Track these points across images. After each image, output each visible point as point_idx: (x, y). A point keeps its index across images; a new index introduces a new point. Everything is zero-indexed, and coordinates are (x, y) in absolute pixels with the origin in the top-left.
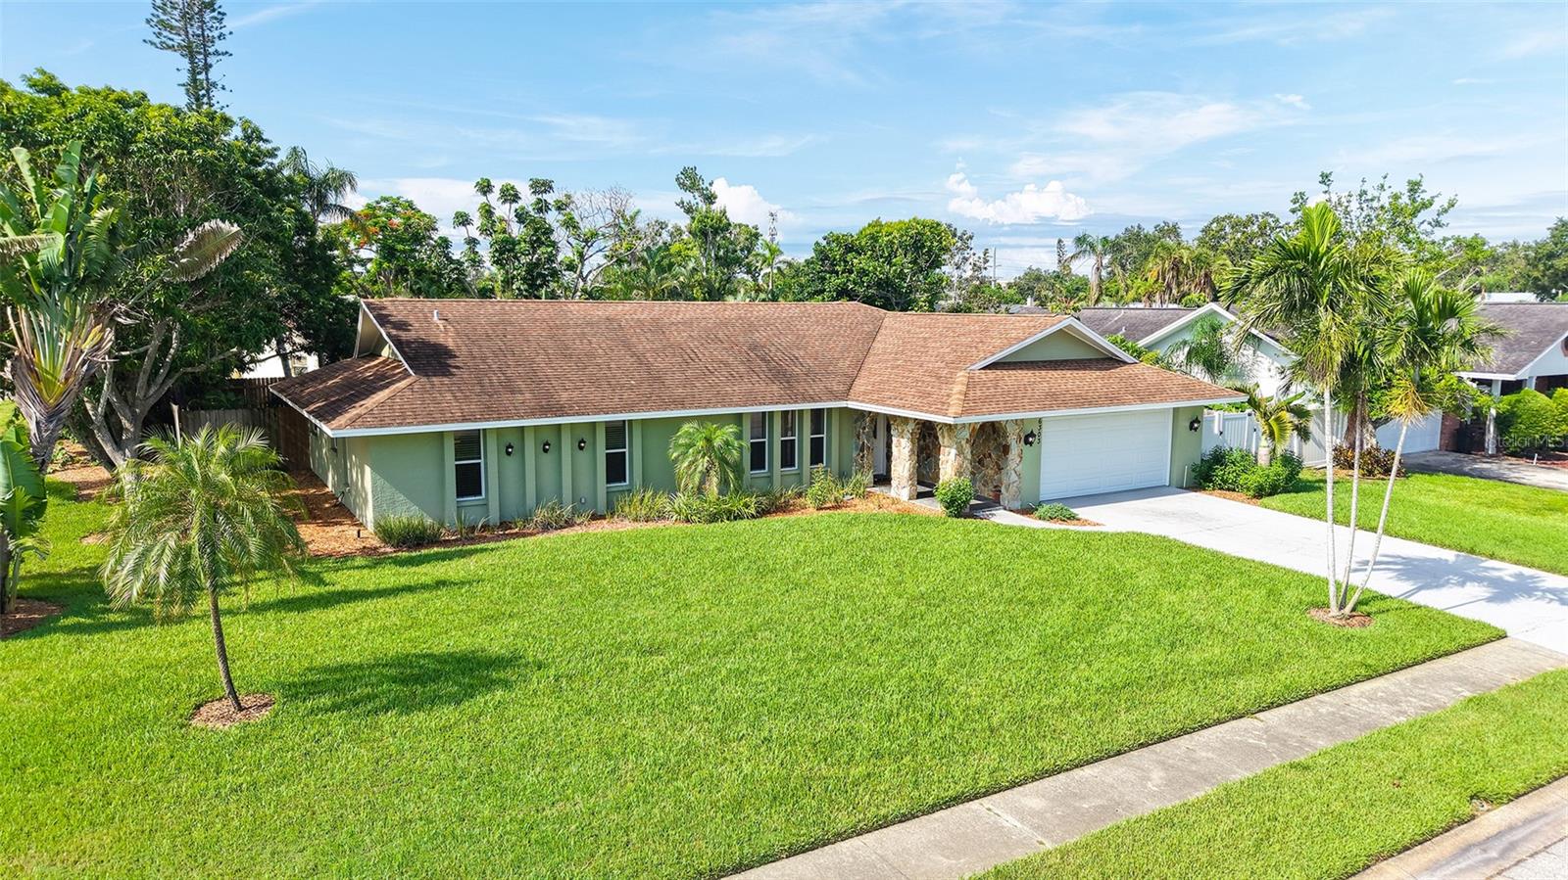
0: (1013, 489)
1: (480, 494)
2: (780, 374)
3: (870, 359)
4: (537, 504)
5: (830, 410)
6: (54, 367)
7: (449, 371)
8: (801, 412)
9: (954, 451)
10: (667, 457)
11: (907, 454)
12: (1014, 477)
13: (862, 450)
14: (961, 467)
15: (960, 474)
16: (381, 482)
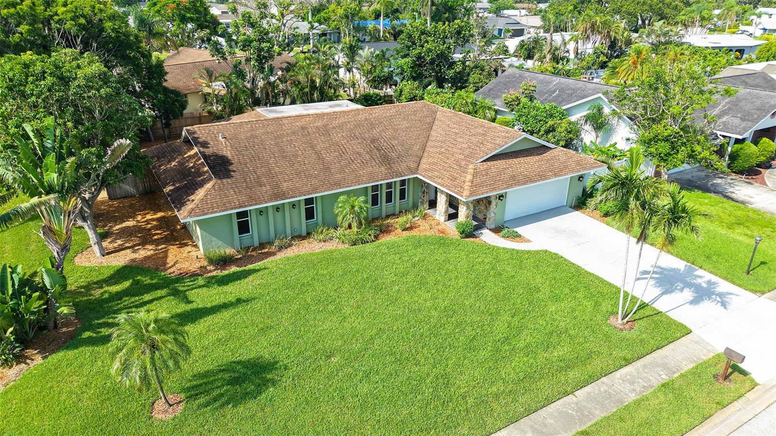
0: (492, 220)
1: (249, 232)
2: (386, 160)
3: (429, 143)
4: (276, 237)
5: (409, 179)
6: (61, 229)
7: (230, 174)
8: (395, 182)
9: (465, 208)
10: (333, 213)
11: (444, 202)
12: (493, 215)
13: (424, 193)
14: (468, 214)
15: (467, 217)
16: (204, 233)
